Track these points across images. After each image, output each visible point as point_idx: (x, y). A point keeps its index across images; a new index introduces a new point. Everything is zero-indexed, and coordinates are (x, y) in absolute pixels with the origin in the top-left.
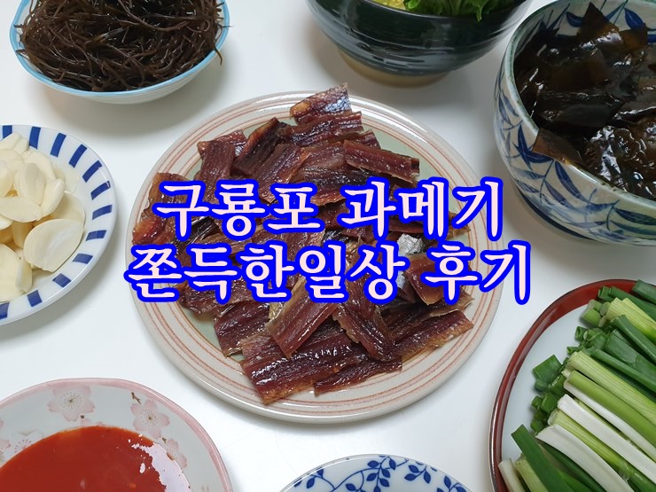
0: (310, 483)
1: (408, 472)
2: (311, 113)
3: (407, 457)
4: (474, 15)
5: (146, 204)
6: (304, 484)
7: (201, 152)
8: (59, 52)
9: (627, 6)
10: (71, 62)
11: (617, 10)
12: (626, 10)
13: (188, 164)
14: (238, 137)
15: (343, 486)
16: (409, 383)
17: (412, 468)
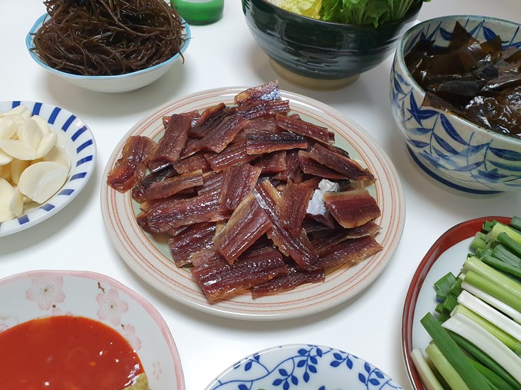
0: (248, 367)
1: (333, 359)
2: (251, 101)
3: (332, 347)
4: (373, 25)
5: (120, 156)
6: (242, 368)
7: (165, 124)
8: (62, 49)
9: (484, 25)
10: (71, 56)
11: (477, 28)
12: (484, 27)
13: (154, 131)
14: (194, 114)
15: (277, 370)
16: (332, 290)
17: (336, 355)
